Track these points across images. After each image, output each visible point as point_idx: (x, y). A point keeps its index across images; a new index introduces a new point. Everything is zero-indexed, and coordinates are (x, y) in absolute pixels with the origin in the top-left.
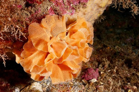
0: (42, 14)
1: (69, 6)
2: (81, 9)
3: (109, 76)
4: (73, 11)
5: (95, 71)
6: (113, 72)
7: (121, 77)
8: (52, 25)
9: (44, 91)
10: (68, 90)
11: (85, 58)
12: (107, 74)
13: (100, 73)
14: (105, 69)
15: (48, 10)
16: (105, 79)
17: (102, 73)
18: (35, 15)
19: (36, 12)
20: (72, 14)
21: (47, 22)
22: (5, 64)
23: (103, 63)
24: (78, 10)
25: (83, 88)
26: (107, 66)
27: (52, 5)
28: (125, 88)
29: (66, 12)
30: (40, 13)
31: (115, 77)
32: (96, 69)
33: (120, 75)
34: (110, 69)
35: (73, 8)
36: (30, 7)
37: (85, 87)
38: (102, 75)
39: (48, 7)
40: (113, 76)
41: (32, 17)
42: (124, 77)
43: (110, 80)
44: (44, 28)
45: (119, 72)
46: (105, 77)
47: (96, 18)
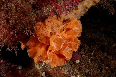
0: (45, 15)
1: (65, 8)
2: (74, 10)
3: (89, 58)
4: (67, 12)
5: (79, 54)
6: (91, 55)
7: (96, 59)
8: (52, 23)
9: (40, 68)
10: (60, 70)
11: (75, 49)
12: (87, 57)
13: (82, 55)
14: (86, 53)
15: (49, 11)
16: (86, 60)
17: (83, 56)
18: (40, 16)
19: (41, 14)
20: (67, 14)
21: (49, 21)
22: (16, 54)
23: (84, 48)
24: (71, 11)
25: (70, 68)
26: (87, 50)
27: (53, 8)
28: (100, 68)
29: (62, 13)
30: (44, 14)
31: (93, 59)
32: (79, 53)
33: (96, 57)
34: (89, 53)
35: (68, 10)
36: (37, 10)
37: (71, 66)
38: (83, 57)
39: (50, 10)
40: (91, 58)
41: (38, 18)
42: (99, 59)
43: (89, 61)
44: (46, 26)
45: (95, 56)
46: (86, 59)
47: (82, 15)
